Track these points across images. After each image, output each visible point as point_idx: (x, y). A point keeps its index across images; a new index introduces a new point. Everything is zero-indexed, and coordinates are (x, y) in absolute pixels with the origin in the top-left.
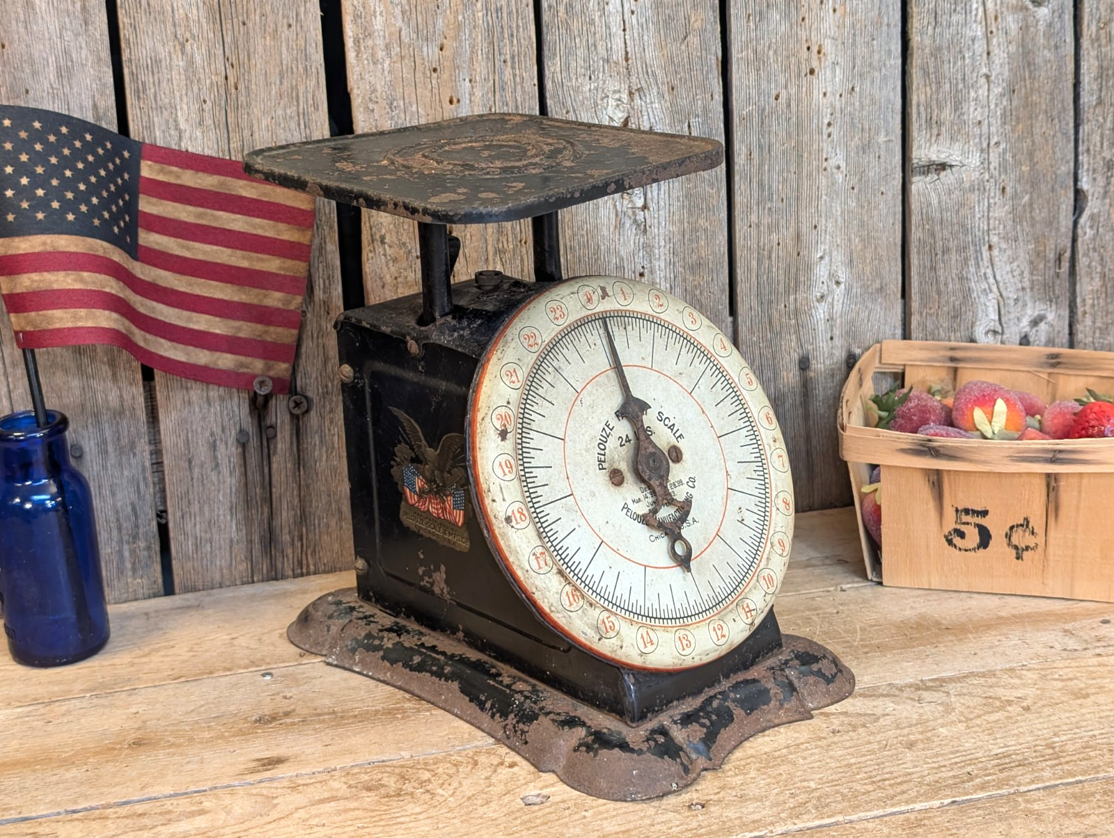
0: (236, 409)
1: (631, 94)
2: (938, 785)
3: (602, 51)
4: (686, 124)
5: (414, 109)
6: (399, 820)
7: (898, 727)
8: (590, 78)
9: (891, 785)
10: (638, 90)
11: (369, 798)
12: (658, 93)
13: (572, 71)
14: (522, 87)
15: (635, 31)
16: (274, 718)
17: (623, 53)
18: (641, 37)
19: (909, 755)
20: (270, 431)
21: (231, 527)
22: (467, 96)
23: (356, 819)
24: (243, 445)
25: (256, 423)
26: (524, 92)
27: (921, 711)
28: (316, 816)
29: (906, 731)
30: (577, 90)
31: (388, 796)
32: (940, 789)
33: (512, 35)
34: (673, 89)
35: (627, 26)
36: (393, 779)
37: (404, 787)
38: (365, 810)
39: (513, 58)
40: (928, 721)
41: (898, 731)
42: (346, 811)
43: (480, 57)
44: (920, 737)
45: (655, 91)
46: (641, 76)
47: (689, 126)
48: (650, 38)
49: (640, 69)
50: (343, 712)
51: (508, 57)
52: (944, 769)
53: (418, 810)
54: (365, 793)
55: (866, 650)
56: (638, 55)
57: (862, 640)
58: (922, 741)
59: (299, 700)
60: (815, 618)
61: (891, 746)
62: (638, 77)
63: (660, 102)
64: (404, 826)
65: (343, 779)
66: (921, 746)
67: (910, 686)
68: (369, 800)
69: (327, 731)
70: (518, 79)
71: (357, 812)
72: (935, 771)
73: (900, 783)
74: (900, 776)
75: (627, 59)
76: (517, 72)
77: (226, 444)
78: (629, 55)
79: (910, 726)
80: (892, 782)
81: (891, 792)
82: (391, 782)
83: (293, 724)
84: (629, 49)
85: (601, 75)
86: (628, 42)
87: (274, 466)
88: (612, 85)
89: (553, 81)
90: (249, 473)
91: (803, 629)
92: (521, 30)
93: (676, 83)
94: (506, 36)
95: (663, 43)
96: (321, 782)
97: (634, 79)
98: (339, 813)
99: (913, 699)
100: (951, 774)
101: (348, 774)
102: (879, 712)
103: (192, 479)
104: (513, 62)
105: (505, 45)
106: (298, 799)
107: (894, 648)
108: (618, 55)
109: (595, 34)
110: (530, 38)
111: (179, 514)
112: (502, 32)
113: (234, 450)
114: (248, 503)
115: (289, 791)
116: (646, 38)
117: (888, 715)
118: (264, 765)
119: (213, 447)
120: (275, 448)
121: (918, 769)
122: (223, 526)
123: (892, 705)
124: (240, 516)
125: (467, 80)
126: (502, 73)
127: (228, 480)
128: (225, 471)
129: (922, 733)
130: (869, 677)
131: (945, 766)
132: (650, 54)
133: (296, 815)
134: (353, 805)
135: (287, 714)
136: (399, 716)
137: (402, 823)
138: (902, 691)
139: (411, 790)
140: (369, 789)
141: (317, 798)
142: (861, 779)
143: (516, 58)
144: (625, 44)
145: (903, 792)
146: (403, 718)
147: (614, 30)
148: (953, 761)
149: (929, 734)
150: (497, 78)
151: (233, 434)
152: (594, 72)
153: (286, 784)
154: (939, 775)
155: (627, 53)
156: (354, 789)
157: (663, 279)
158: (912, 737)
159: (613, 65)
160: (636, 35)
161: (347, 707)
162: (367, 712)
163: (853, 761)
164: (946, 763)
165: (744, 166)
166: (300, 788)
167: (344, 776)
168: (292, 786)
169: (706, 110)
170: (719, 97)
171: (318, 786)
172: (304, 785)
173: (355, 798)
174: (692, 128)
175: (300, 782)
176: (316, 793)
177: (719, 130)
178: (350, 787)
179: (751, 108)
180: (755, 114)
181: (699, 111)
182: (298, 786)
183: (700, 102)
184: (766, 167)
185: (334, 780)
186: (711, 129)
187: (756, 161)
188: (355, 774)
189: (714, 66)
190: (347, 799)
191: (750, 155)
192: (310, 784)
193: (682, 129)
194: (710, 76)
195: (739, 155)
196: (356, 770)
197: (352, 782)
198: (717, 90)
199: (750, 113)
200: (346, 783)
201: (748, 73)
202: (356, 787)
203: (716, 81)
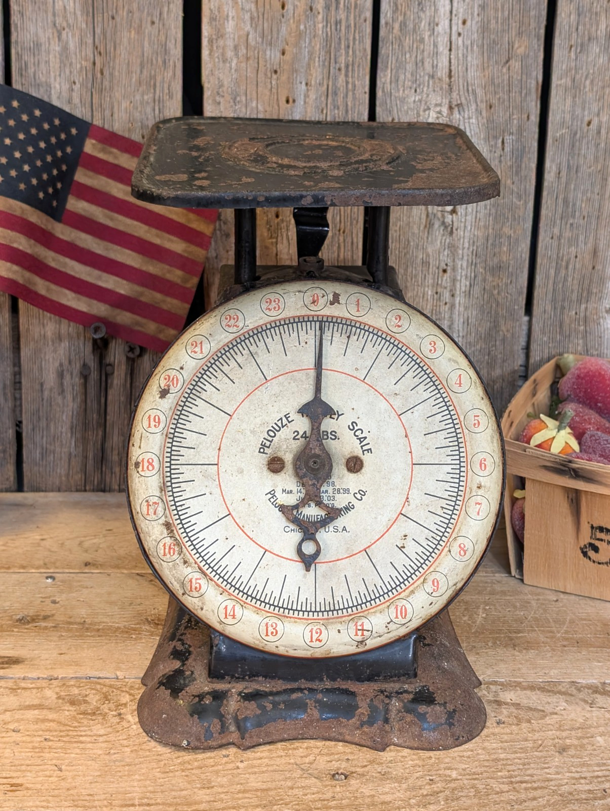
0: (81, 346)
1: (451, 108)
2: (570, 797)
4: (501, 140)
6: (81, 739)
7: (559, 729)
8: (416, 91)
10: (457, 105)
11: (69, 711)
12: (477, 111)
13: (401, 83)
14: (354, 94)
15: (460, 52)
16: (33, 620)
17: (447, 71)
18: (465, 57)
19: (557, 760)
20: (109, 369)
21: (71, 444)
23: (47, 731)
24: (85, 376)
25: (97, 360)
26: (354, 98)
27: (588, 715)
28: (18, 721)
29: (564, 734)
30: (403, 100)
31: (84, 713)
32: (570, 802)
33: (348, 47)
34: (491, 108)
35: (453, 46)
36: (97, 697)
37: (102, 707)
38: (59, 723)
39: (347, 67)
40: (590, 727)
41: (558, 733)
42: (44, 721)
43: (317, 64)
44: (576, 742)
45: (474, 107)
46: (462, 93)
47: (503, 142)
48: (473, 60)
49: (461, 87)
50: (91, 624)
51: (343, 66)
52: (583, 781)
53: (102, 732)
54: (67, 707)
55: (565, 643)
56: (461, 74)
57: (566, 632)
58: (576, 747)
59: (62, 606)
60: (533, 603)
61: (545, 747)
62: (459, 94)
63: (477, 118)
64: (82, 746)
65: (57, 690)
66: (572, 752)
67: (589, 687)
68: (67, 713)
69: (70, 640)
70: (350, 85)
71: (51, 724)
74: (539, 780)
75: (450, 77)
76: (350, 80)
78: (453, 74)
79: (572, 729)
81: (523, 796)
82: (94, 699)
84: (453, 68)
85: (425, 89)
86: (452, 61)
87: (110, 397)
88: (435, 99)
89: (383, 92)
91: (518, 613)
93: (494, 103)
94: (343, 47)
95: (486, 65)
96: (38, 688)
97: (455, 95)
98: (37, 721)
99: (586, 702)
101: (64, 684)
102: (548, 709)
104: (347, 71)
105: (341, 56)
106: (12, 701)
108: (442, 73)
111: (31, 426)
112: (340, 43)
113: (77, 380)
115: (8, 692)
116: (469, 59)
117: (556, 714)
118: (2, 663)
120: (112, 383)
121: (559, 776)
122: (64, 442)
123: (564, 704)
127: (71, 404)
128: (69, 397)
129: (579, 738)
130: (556, 671)
131: (585, 778)
132: (472, 73)
133: (1, 717)
134: (51, 716)
135: (45, 618)
136: (134, 636)
137: (82, 742)
138: (580, 691)
139: (106, 710)
140: (72, 703)
141: (27, 703)
142: (502, 777)
143: (351, 68)
144: (450, 62)
145: (534, 798)
146: (136, 639)
147: (441, 49)
148: (596, 774)
149: (585, 741)
152: (419, 85)
153: (10, 684)
154: (576, 787)
155: (450, 71)
156: (60, 701)
158: (568, 741)
159: (437, 81)
160: (460, 55)
161: (96, 620)
162: (110, 628)
163: (502, 756)
164: (589, 775)
165: (552, 183)
166: (19, 691)
167: (60, 687)
168: (15, 687)
169: (520, 129)
170: (535, 118)
171: (34, 691)
172: (24, 689)
173: (58, 709)
174: (506, 145)
175: (23, 685)
176: (30, 698)
177: (532, 149)
178: (59, 698)
179: (564, 131)
180: (567, 137)
181: (514, 130)
182: (19, 689)
183: (515, 122)
184: (573, 186)
185: (50, 689)
186: (524, 147)
187: (564, 180)
188: (69, 686)
189: (533, 90)
190: (50, 709)
191: (559, 173)
192: (30, 689)
193: (496, 144)
194: (528, 98)
195: (549, 172)
196: (72, 683)
197: (62, 694)
198: (534, 111)
199: (562, 136)
200: (57, 693)
201: (565, 99)
202: (64, 699)
203: (533, 103)
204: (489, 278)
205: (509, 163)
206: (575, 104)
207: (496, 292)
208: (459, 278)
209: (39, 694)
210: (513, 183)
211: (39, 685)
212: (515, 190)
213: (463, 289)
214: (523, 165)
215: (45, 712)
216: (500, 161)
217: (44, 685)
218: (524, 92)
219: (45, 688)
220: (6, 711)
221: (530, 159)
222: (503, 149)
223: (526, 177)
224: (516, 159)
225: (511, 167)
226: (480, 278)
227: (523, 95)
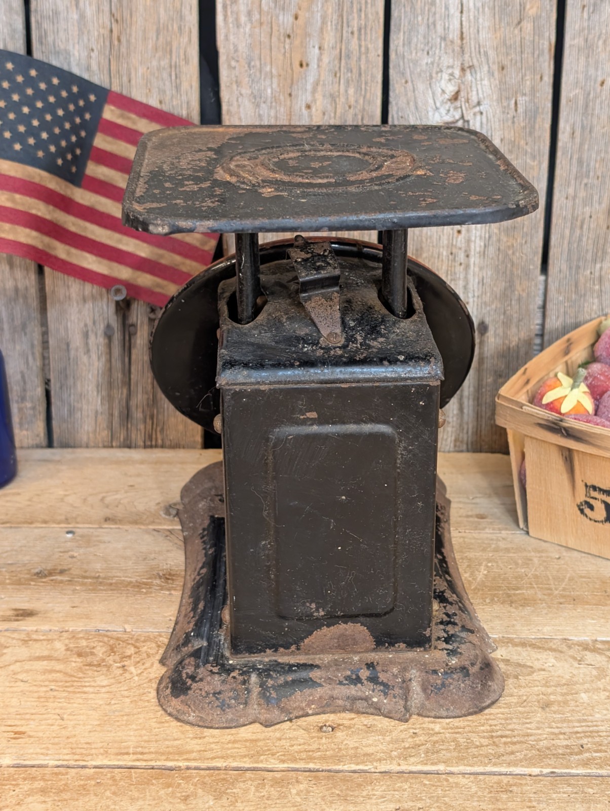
0: (105, 307)
1: (463, 70)
2: (548, 752)
3: (439, 28)
4: (513, 102)
5: (268, 68)
6: (85, 689)
7: (546, 685)
8: (428, 53)
9: (505, 743)
10: (470, 67)
11: (76, 662)
12: (489, 72)
13: (413, 45)
14: (367, 57)
15: (472, 14)
16: (51, 573)
17: (459, 33)
18: (476, 19)
19: (539, 716)
20: (132, 329)
21: (97, 401)
22: (316, 61)
24: (109, 337)
25: (120, 320)
26: (367, 61)
27: (575, 672)
28: (27, 671)
29: (550, 690)
30: (416, 62)
31: (90, 665)
32: (546, 756)
33: (361, 10)
34: (503, 68)
35: (465, 9)
36: (104, 649)
37: (108, 659)
38: (66, 674)
39: (360, 30)
40: (576, 683)
41: (543, 689)
42: (51, 671)
43: (329, 28)
44: (560, 698)
45: (486, 68)
46: (473, 55)
47: (516, 103)
48: (485, 22)
49: (473, 49)
50: (104, 578)
51: (355, 29)
52: (561, 737)
53: (106, 682)
54: (75, 658)
55: (562, 600)
56: (472, 36)
57: (564, 589)
58: (559, 702)
59: (79, 560)
60: (536, 560)
61: (529, 702)
62: (471, 56)
63: (489, 79)
64: (85, 696)
65: (67, 641)
66: (555, 708)
67: (580, 644)
68: (74, 664)
69: (83, 593)
70: (363, 49)
71: (58, 674)
72: (552, 737)
73: (514, 743)
74: (519, 735)
75: (462, 38)
76: (363, 43)
77: (96, 334)
78: (464, 35)
79: (558, 685)
80: (509, 740)
81: (502, 750)
82: (100, 651)
83: (61, 582)
84: (464, 30)
85: (437, 52)
86: (464, 23)
87: (133, 357)
88: (447, 60)
89: (396, 54)
90: (113, 360)
91: (519, 570)
92: (369, 6)
93: (506, 62)
94: (355, 10)
95: (497, 27)
96: (48, 640)
97: (467, 56)
98: (45, 672)
99: (575, 659)
100: (565, 743)
101: (74, 637)
102: (537, 665)
103: (69, 359)
104: (360, 34)
105: (353, 19)
106: (23, 652)
107: (587, 603)
108: (454, 35)
109: (435, 13)
110: (377, 13)
111: (58, 385)
112: (352, 7)
113: (102, 340)
114: (110, 385)
115: (20, 643)
116: (481, 20)
117: (544, 670)
118: (17, 615)
119: (86, 335)
120: (135, 343)
121: (539, 731)
122: (91, 399)
123: (553, 660)
124: (104, 393)
125: (317, 47)
126: (348, 43)
127: (96, 364)
128: (94, 357)
129: (563, 695)
130: (549, 628)
131: (564, 734)
132: (483, 35)
133: (12, 667)
134: (59, 666)
135: (62, 572)
137: (86, 693)
138: (570, 647)
139: (111, 662)
140: (80, 655)
141: (37, 655)
143: (363, 31)
144: (461, 24)
145: (512, 753)
147: (452, 11)
148: (576, 729)
149: (569, 697)
150: (343, 47)
151: (101, 327)
152: (432, 48)
153: (23, 636)
154: (554, 742)
155: (462, 33)
156: (69, 652)
157: (478, 238)
158: (552, 698)
159: (449, 43)
160: (472, 17)
161: (110, 574)
162: (122, 582)
164: (567, 730)
165: (566, 143)
166: (30, 642)
167: (69, 639)
168: (27, 639)
169: (533, 90)
170: (548, 79)
171: (45, 643)
172: (36, 640)
173: (65, 660)
174: (519, 106)
175: (34, 637)
176: (39, 649)
177: (546, 110)
178: (67, 650)
179: (577, 91)
180: (581, 97)
181: (527, 90)
182: (30, 640)
183: (528, 83)
184: (586, 147)
185: (60, 640)
186: (538, 108)
187: (578, 140)
188: (78, 639)
189: (546, 51)
190: (59, 660)
191: (573, 134)
192: (41, 640)
193: (509, 105)
194: (541, 59)
195: (564, 133)
196: (81, 635)
197: (71, 645)
198: (547, 72)
199: (576, 96)
200: (66, 645)
201: (578, 59)
202: (72, 651)
203: (546, 64)
204: (504, 238)
205: (522, 124)
206: (588, 64)
207: (510, 252)
208: (473, 238)
209: (49, 646)
210: (527, 144)
211: (50, 637)
212: (529, 150)
213: (478, 249)
214: (537, 126)
215: (53, 663)
216: (513, 122)
217: (55, 637)
218: (537, 53)
219: (55, 640)
220: (16, 661)
221: (543, 119)
222: (516, 110)
223: (539, 137)
224: (530, 119)
225: (525, 128)
226: (494, 238)
227: (536, 56)
